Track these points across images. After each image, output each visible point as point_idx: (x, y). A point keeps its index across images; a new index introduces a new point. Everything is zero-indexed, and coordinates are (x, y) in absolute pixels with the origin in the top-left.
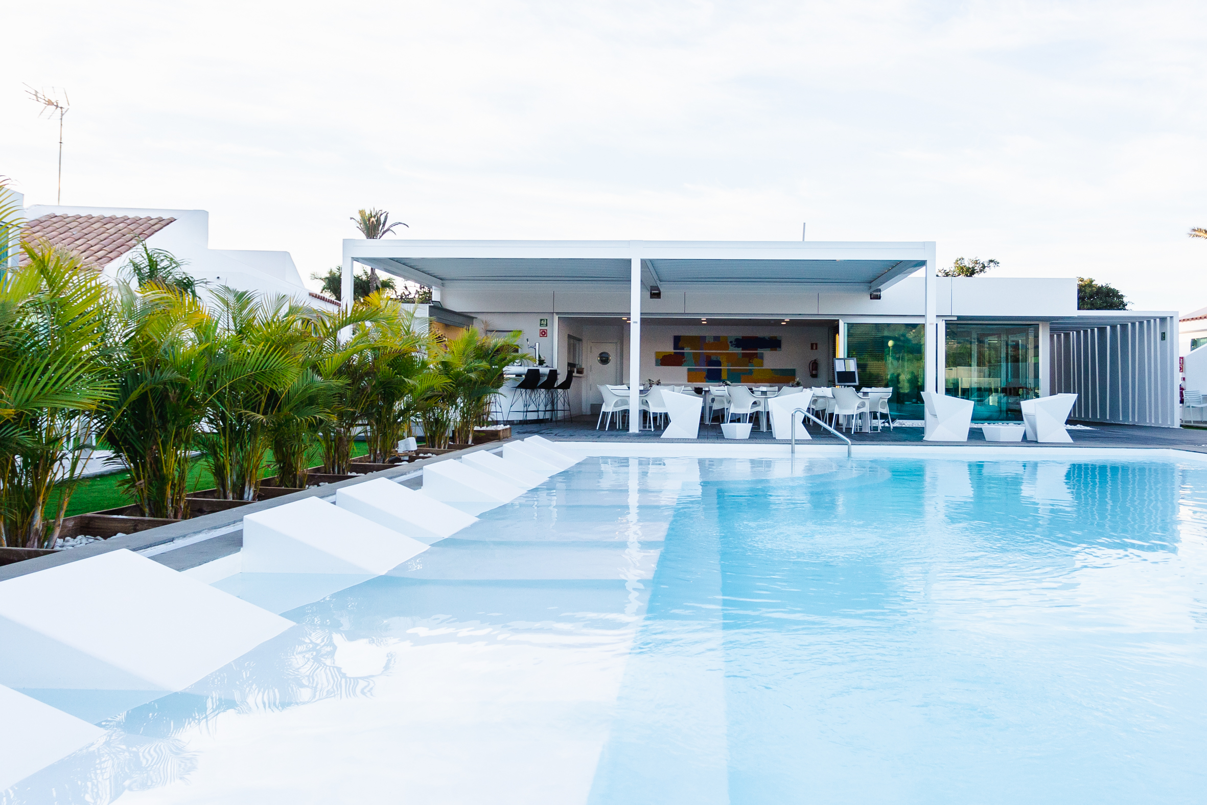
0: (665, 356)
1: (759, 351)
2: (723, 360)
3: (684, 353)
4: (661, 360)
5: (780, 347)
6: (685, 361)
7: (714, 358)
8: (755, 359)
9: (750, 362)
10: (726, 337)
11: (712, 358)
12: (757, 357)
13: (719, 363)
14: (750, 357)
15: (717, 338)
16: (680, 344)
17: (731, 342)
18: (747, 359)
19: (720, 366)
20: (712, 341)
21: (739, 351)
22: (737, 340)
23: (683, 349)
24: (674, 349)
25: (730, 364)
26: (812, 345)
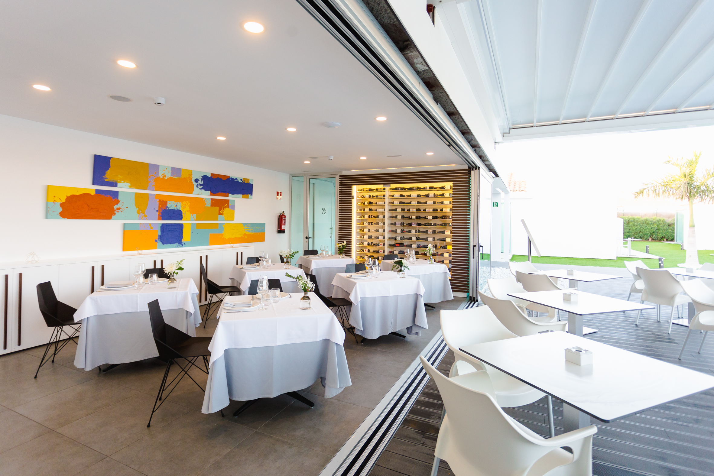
0: (73, 196)
1: (231, 197)
2: (185, 209)
3: (117, 193)
4: (62, 205)
5: (251, 193)
6: (119, 209)
7: (171, 205)
8: (226, 209)
9: (220, 214)
10: (190, 173)
11: (169, 205)
12: (228, 207)
13: (178, 215)
14: (221, 205)
15: (176, 171)
16: (109, 175)
17: (196, 181)
18: (217, 208)
19: (181, 218)
20: (168, 175)
21: (206, 195)
22: (205, 178)
23: (115, 184)
24: (94, 183)
25: (195, 215)
26: (278, 193)
